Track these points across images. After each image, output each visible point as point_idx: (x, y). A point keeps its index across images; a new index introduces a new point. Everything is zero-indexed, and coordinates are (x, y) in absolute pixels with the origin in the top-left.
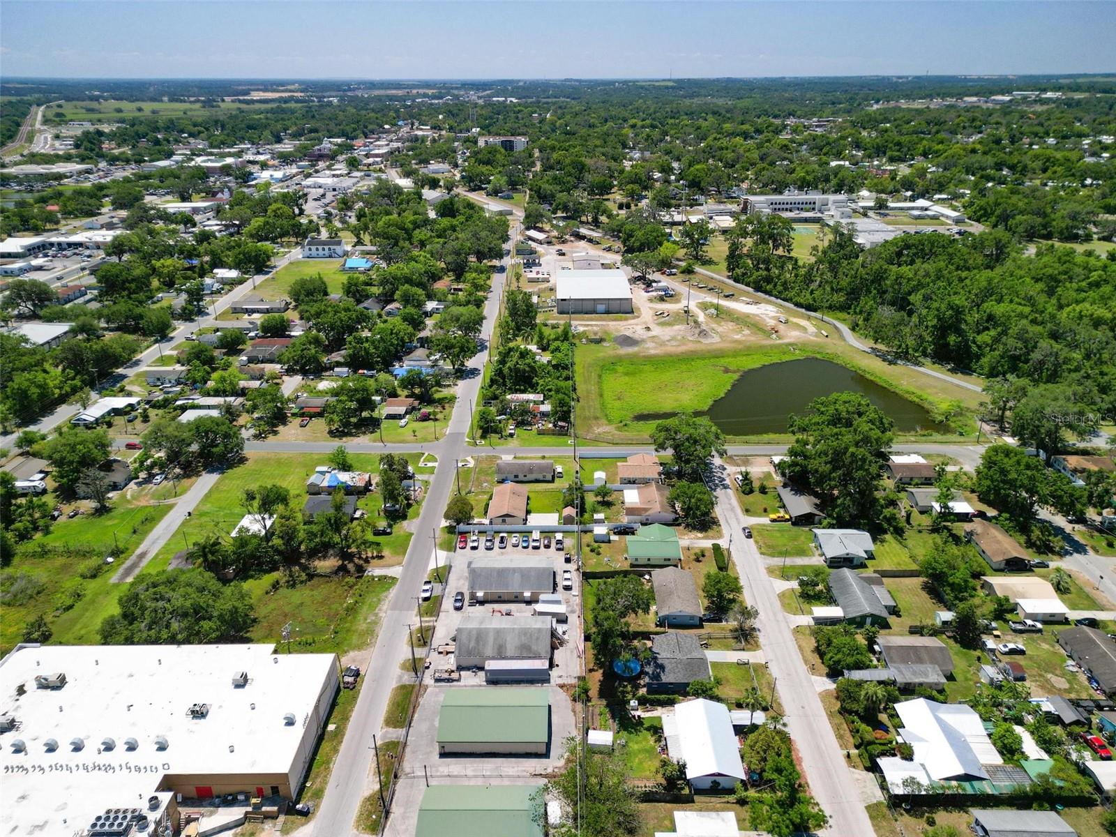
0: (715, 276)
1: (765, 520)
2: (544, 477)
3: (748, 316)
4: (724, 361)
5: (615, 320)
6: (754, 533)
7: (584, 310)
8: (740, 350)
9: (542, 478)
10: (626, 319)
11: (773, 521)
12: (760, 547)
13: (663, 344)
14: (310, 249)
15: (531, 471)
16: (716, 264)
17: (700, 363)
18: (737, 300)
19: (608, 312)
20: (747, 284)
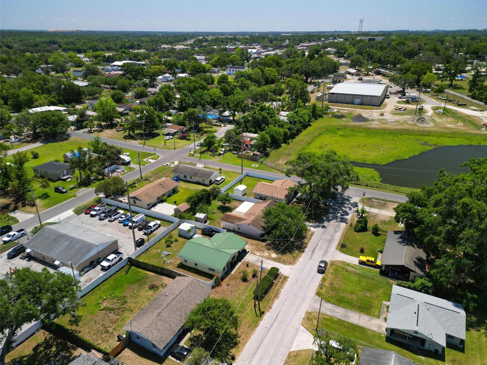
0: (457, 94)
1: (354, 260)
2: (203, 181)
3: (469, 116)
4: (426, 139)
5: (363, 109)
6: (330, 270)
7: (346, 102)
8: (447, 133)
9: (201, 182)
10: (372, 109)
11: (362, 263)
12: (321, 286)
13: (387, 123)
14: (230, 70)
15: (195, 174)
16: (464, 89)
17: (407, 137)
18: (468, 108)
19: (361, 104)
20: (481, 100)
